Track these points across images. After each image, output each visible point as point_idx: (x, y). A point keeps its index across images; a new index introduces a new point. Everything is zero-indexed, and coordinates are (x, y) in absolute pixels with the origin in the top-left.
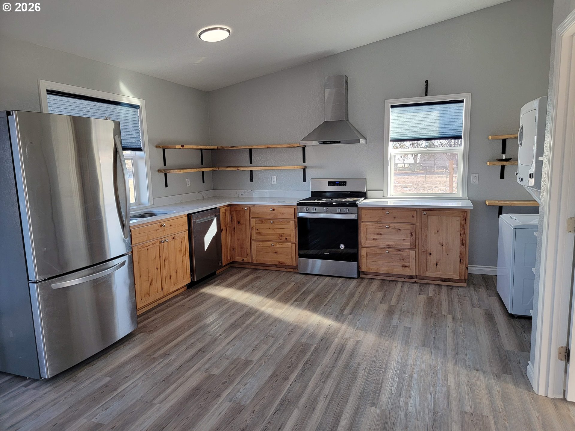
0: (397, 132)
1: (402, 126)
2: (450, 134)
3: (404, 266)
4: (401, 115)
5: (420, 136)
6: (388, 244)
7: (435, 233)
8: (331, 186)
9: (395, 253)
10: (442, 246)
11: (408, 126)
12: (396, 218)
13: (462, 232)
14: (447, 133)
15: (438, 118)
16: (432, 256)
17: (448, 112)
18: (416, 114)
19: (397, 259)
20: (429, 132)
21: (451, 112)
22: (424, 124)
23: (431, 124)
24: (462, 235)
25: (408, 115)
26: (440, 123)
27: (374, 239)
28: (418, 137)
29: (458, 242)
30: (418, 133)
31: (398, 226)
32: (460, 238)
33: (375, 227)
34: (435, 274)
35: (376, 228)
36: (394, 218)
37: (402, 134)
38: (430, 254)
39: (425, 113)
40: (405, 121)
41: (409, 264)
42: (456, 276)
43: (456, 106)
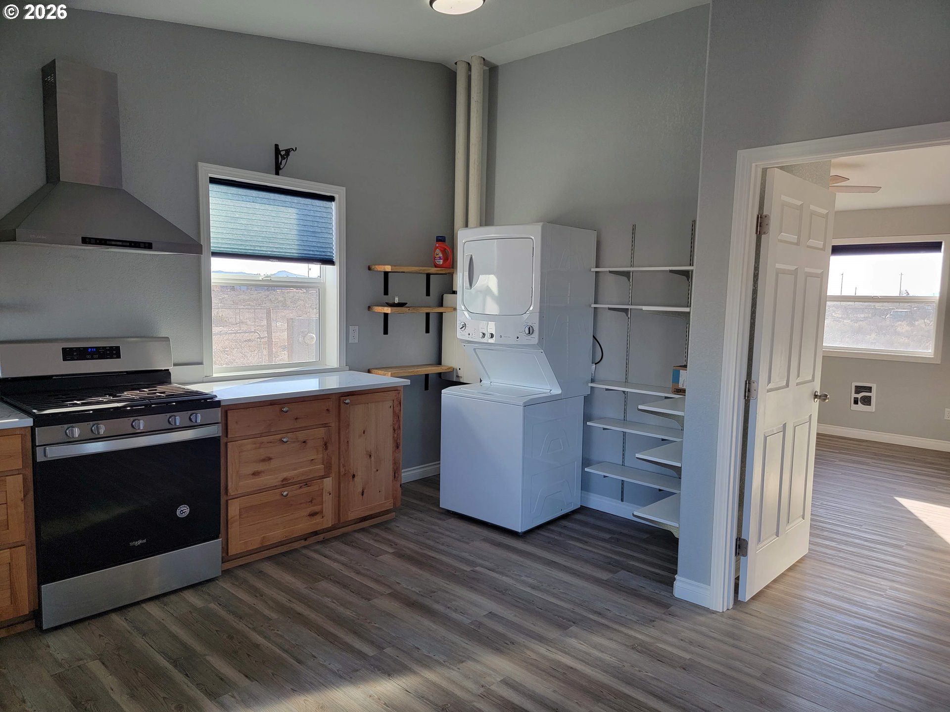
0: (223, 236)
1: (232, 226)
2: (316, 253)
3: (313, 515)
4: (229, 202)
5: (269, 251)
6: (285, 476)
7: (360, 436)
8: (72, 359)
9: (299, 491)
10: (370, 456)
11: (243, 228)
12: (299, 418)
13: (396, 427)
14: (311, 253)
15: (295, 222)
16: (356, 479)
17: (312, 213)
18: (257, 206)
19: (301, 504)
20: (284, 247)
21: (316, 215)
22: (275, 230)
23: (285, 231)
24: (396, 432)
25: (242, 206)
26: (300, 232)
27: (256, 474)
28: (264, 252)
29: (390, 444)
30: (264, 245)
31: (302, 435)
32: (393, 437)
33: (258, 445)
34: (362, 511)
35: (259, 448)
36: (296, 419)
37: (233, 242)
38: (354, 476)
39: (275, 208)
40: (237, 216)
41: (320, 506)
42: (389, 505)
43: (322, 205)
